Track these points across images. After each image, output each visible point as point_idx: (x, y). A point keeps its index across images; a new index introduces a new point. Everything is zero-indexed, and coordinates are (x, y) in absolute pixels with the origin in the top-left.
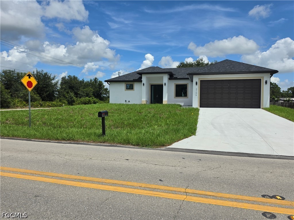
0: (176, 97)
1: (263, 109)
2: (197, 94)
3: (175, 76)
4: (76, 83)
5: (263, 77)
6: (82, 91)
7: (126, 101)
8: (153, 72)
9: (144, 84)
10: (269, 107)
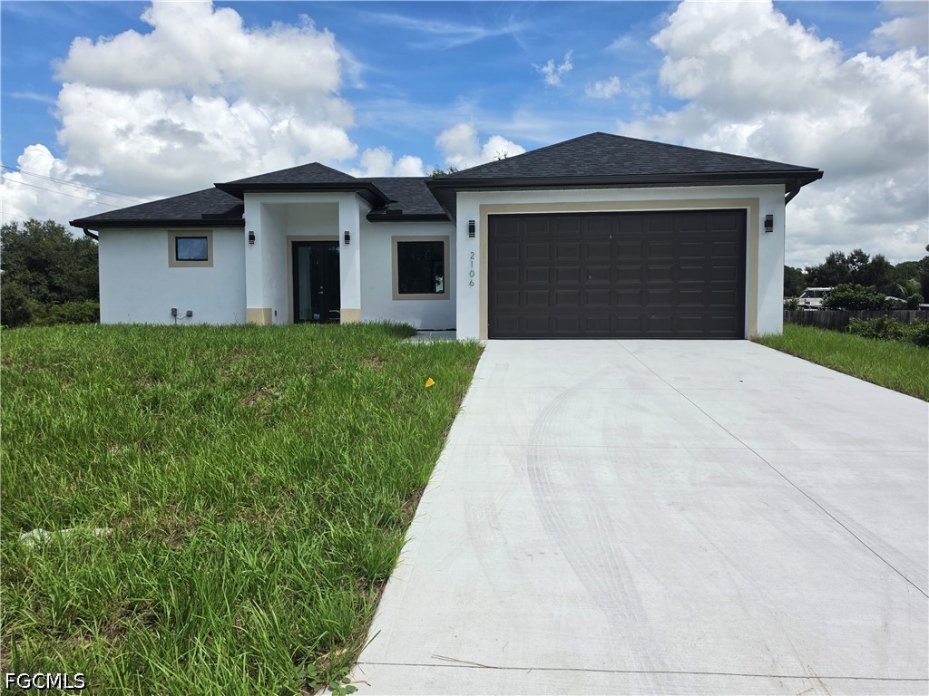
0: (401, 291)
1: (756, 340)
2: (476, 279)
3: (392, 207)
4: (58, 249)
5: (757, 200)
6: (71, 275)
7: (174, 313)
8: (289, 182)
9: (252, 238)
10: (781, 331)
